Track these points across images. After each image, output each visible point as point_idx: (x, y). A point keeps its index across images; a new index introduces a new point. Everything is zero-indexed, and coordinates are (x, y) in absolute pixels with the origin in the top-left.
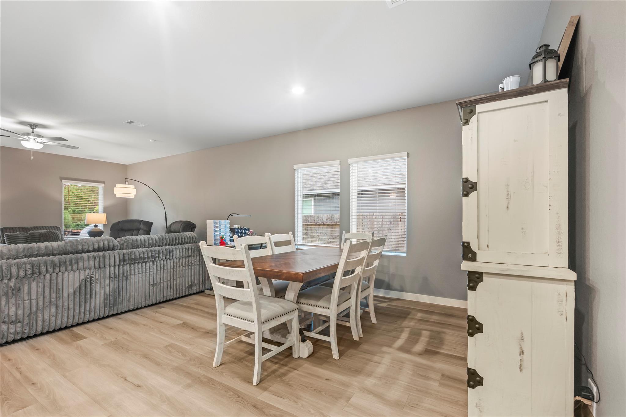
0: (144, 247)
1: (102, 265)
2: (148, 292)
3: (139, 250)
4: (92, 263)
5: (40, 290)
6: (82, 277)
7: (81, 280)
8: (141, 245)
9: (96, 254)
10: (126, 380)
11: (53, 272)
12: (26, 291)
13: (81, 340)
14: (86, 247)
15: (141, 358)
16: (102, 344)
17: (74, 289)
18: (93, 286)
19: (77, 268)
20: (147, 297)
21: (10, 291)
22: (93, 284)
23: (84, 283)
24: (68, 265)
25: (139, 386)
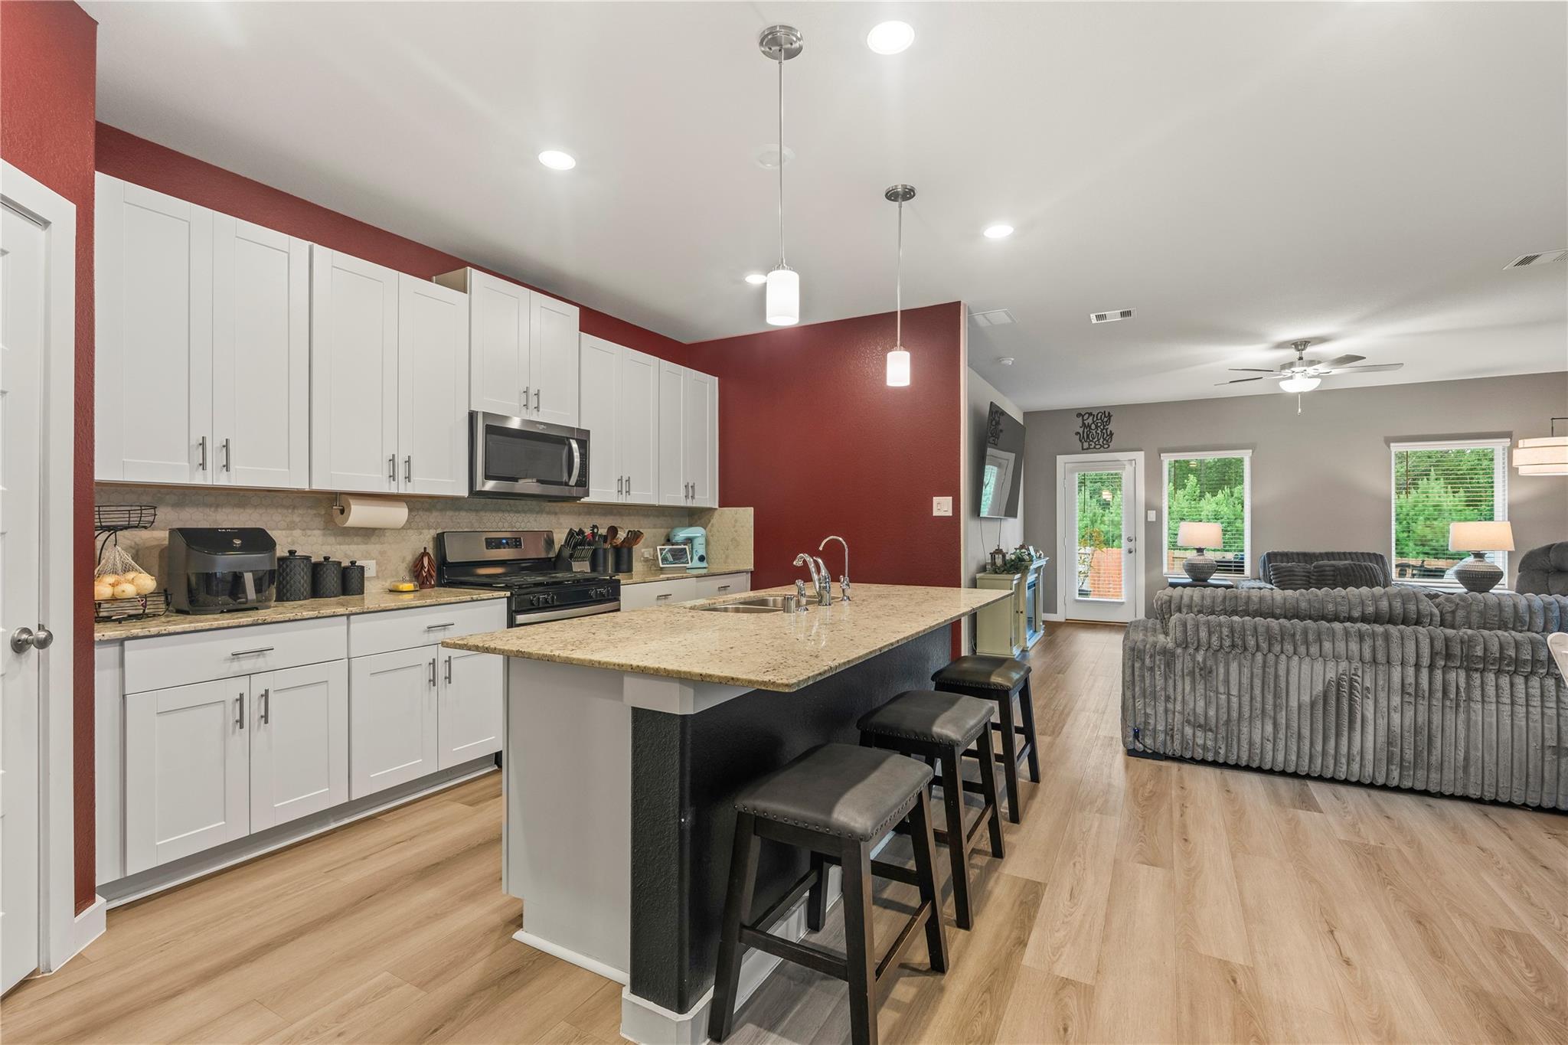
0: (1529, 630)
1: (1381, 657)
2: (1536, 766)
3: (1503, 635)
4: (1354, 646)
5: (1245, 681)
6: (1331, 675)
7: (1327, 680)
8: (1515, 621)
9: (1365, 627)
10: (1332, 932)
11: (1270, 651)
12: (1221, 677)
13: (1308, 810)
14: (1345, 608)
15: (1406, 914)
16: (1342, 838)
17: (1311, 697)
18: (1355, 701)
19: (1319, 653)
20: (1531, 780)
21: (1197, 670)
22: (1357, 699)
23: (1334, 689)
24: (1299, 643)
25: (1348, 962)
